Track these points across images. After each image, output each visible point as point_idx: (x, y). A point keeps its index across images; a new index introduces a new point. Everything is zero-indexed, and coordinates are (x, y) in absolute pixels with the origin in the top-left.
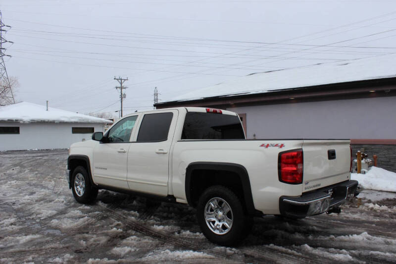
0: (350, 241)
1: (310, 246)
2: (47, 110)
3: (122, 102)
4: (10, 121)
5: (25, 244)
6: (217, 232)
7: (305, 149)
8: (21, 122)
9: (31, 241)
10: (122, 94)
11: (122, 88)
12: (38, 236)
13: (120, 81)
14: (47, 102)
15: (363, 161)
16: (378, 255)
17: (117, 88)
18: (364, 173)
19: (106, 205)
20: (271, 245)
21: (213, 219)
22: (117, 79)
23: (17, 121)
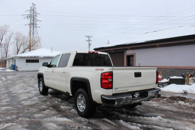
0: (149, 120)
1: (123, 121)
2: (52, 52)
3: (89, 47)
4: (35, 57)
5: (3, 110)
6: (81, 111)
7: (114, 72)
8: (39, 57)
9: (7, 109)
10: (89, 44)
11: (89, 41)
12: (11, 107)
13: (88, 37)
14: (52, 48)
15: (190, 79)
16: (157, 128)
17: (87, 41)
18: (191, 85)
19: (51, 96)
20: (105, 119)
21: (80, 104)
22: (87, 37)
23: (38, 57)
